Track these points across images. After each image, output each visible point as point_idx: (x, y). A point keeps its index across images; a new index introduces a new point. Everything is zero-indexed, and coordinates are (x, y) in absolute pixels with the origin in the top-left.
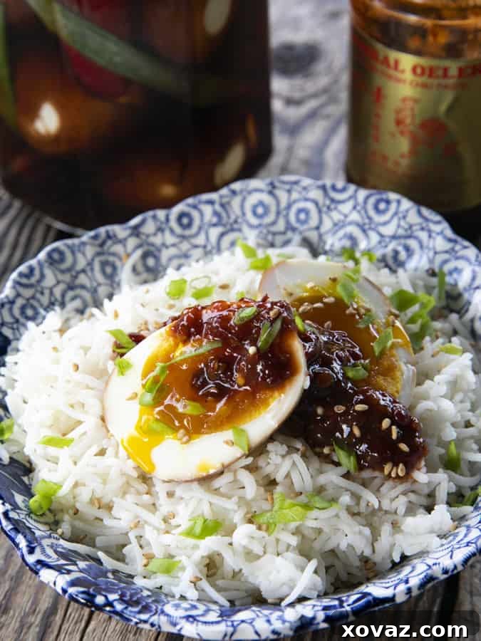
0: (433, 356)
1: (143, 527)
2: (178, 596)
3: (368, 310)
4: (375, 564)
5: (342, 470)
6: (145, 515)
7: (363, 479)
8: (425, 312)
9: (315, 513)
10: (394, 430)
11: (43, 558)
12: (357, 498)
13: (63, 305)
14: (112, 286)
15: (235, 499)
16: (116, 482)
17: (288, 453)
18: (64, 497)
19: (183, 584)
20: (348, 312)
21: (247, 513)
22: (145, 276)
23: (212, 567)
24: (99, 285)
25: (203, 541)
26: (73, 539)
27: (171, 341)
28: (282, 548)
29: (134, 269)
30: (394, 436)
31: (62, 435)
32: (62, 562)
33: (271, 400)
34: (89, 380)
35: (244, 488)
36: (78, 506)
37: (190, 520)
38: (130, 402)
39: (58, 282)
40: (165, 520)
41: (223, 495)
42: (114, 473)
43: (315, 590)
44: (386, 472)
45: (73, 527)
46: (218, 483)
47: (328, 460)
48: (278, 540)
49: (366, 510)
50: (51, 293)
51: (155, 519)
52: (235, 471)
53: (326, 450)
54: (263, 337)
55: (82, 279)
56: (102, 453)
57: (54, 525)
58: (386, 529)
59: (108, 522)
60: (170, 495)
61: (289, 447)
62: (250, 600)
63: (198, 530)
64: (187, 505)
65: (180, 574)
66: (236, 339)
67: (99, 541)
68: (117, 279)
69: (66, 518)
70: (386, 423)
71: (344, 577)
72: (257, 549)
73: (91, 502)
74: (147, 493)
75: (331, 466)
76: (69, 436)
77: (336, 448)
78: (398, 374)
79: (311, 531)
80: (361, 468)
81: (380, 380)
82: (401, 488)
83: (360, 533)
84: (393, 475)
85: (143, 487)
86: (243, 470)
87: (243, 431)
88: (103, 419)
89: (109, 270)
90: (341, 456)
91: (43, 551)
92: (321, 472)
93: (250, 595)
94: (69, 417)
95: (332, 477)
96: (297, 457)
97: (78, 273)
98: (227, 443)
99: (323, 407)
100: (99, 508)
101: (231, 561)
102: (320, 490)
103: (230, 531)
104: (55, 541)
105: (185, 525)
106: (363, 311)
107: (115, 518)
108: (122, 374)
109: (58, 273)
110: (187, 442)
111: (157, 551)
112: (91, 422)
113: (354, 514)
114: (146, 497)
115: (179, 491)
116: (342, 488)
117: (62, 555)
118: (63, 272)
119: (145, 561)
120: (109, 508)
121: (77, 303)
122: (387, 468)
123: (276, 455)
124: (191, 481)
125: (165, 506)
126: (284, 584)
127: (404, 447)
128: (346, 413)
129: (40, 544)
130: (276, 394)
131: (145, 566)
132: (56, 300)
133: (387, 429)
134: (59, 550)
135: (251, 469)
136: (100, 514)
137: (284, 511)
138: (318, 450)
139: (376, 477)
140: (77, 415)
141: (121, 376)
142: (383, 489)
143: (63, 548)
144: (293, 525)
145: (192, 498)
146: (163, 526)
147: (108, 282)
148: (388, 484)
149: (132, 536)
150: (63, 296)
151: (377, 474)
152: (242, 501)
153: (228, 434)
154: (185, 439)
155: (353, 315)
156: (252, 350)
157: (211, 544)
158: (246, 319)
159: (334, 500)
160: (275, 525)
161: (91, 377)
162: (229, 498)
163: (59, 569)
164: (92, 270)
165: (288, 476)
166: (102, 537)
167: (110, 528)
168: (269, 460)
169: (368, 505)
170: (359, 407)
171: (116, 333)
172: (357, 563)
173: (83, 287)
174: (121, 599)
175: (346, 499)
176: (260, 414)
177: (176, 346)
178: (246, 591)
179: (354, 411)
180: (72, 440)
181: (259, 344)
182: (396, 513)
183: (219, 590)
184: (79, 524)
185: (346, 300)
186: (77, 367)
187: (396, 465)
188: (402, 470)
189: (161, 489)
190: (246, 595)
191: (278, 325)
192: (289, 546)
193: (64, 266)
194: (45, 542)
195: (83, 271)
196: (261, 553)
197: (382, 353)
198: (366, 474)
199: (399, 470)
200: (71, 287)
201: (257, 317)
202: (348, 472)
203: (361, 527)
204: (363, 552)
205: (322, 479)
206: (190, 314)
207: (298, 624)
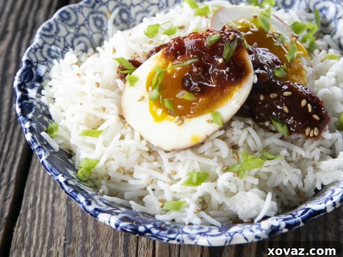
0: (322, 61)
1: (156, 183)
2: (187, 223)
3: (279, 35)
4: (304, 193)
5: (279, 135)
6: (157, 175)
7: (292, 140)
8: (311, 35)
9: (267, 163)
10: (309, 106)
11: (98, 207)
12: (290, 152)
13: (73, 47)
14: (101, 34)
15: (216, 159)
16: (134, 156)
17: (245, 127)
18: (100, 168)
19: (190, 214)
20: (268, 35)
21: (223, 167)
22: (122, 25)
23: (204, 204)
24: (94, 33)
25: (199, 187)
26: (110, 195)
27: (164, 61)
28: (248, 186)
29: (115, 22)
30: (310, 110)
31: (94, 128)
32: (110, 208)
33: (234, 92)
34: (108, 92)
35: (219, 151)
36: (110, 174)
37: (187, 175)
38: (140, 102)
39: (69, 33)
40: (169, 176)
41: (207, 157)
42: (133, 150)
43: (273, 211)
44: (307, 134)
45: (109, 188)
46: (202, 149)
47: (268, 129)
48: (245, 182)
49: (296, 158)
50: (65, 40)
51: (163, 177)
52: (212, 141)
53: (267, 124)
54: (226, 52)
55: (83, 30)
56: (122, 138)
57: (96, 187)
58: (310, 170)
59: (131, 182)
60: (171, 160)
61: (245, 123)
62: (231, 222)
63: (195, 180)
64: (184, 165)
65: (186, 209)
66: (209, 55)
67: (126, 195)
68: (104, 29)
69: (104, 182)
70: (304, 102)
71: (286, 203)
72: (233, 189)
73: (118, 171)
74: (155, 161)
75: (271, 134)
76: (99, 129)
77: (273, 121)
78: (304, 73)
79: (264, 174)
80: (290, 133)
81: (294, 77)
82: (316, 143)
83: (295, 173)
84: (311, 135)
85: (152, 157)
86: (218, 140)
87: (218, 113)
88: (122, 117)
89: (99, 23)
90: (278, 126)
91: (97, 203)
92: (265, 138)
93: (231, 219)
94: (95, 116)
95: (273, 140)
96: (250, 129)
97: (80, 26)
98: (208, 121)
99: (264, 95)
100: (124, 174)
101: (217, 198)
102: (267, 149)
103: (215, 179)
104: (101, 197)
105: (185, 178)
106: (276, 35)
107: (135, 179)
108: (133, 85)
109: (67, 26)
110: (182, 123)
111: (168, 197)
112: (112, 119)
113: (289, 162)
114: (155, 164)
115: (178, 156)
116: (280, 146)
117: (108, 205)
118: (71, 26)
119: (161, 204)
120: (131, 173)
121: (82, 46)
122: (307, 131)
123: (238, 129)
124: (185, 149)
125: (168, 168)
126: (253, 209)
127: (316, 117)
128: (278, 98)
129: (93, 199)
130: (237, 88)
131: (162, 207)
132: (68, 45)
133: (304, 106)
134: (105, 202)
135: (224, 138)
136: (126, 177)
137: (249, 162)
138: (260, 123)
139: (299, 138)
140: (101, 115)
141: (132, 87)
142: (305, 145)
143: (107, 201)
144: (255, 171)
145: (187, 160)
146: (169, 180)
147: (99, 31)
148: (308, 142)
149: (149, 189)
150: (72, 42)
151: (300, 136)
152: (221, 160)
153: (208, 116)
154: (180, 122)
155: (271, 38)
156: (220, 60)
157: (204, 188)
158: (213, 42)
159: (276, 154)
160: (244, 171)
161: (109, 90)
162: (212, 158)
163: (110, 212)
164: (89, 23)
165: (245, 142)
166: (129, 193)
167: (135, 186)
168: (234, 133)
169: (297, 156)
170: (286, 94)
171: (120, 60)
172: (294, 193)
173: (84, 35)
174: (155, 226)
175: (284, 152)
176: (227, 101)
177: (167, 64)
178: (228, 217)
179: (283, 96)
180: (101, 132)
181: (224, 56)
182: (313, 159)
183: (213, 217)
184: (113, 186)
185: (265, 29)
186: (98, 85)
187: (312, 128)
188: (316, 131)
189: (165, 157)
190: (228, 219)
191: (235, 44)
192: (253, 184)
193: (71, 22)
194: (96, 197)
195: (83, 25)
196: (235, 192)
197: (292, 60)
198: (294, 136)
199: (315, 132)
200: (76, 36)
201: (220, 40)
202: (283, 136)
203: (295, 169)
204: (297, 185)
205: (268, 142)
206: (176, 42)
207: (271, 230)
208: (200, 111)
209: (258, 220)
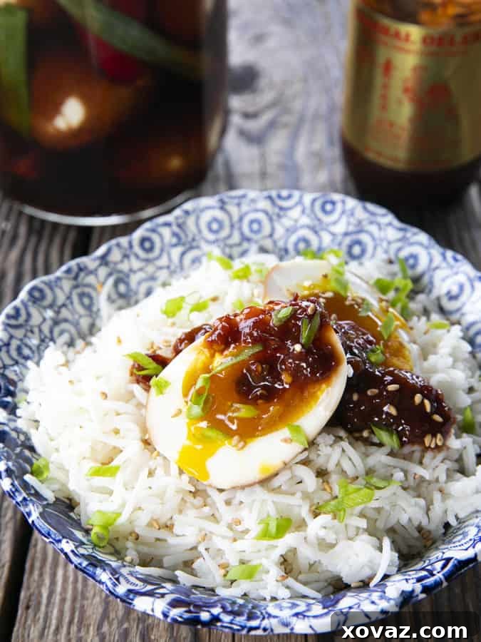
0: (425, 333)
1: (211, 539)
2: (268, 598)
3: (363, 300)
4: (429, 532)
5: (386, 450)
6: (209, 526)
7: (404, 455)
8: (403, 296)
9: (378, 493)
10: (427, 402)
11: (131, 587)
12: (406, 472)
13: (52, 339)
14: (91, 316)
15: (299, 495)
16: (173, 500)
17: (335, 442)
18: (122, 525)
19: (271, 584)
20: (347, 303)
21: (311, 507)
22: (121, 302)
23: (288, 565)
24: (81, 316)
25: (281, 540)
26: (144, 564)
27: (207, 353)
28: (352, 532)
29: (109, 299)
30: (428, 408)
31: (107, 463)
32: (149, 587)
33: (319, 393)
34: (121, 406)
35: (301, 482)
36: (137, 530)
37: (259, 523)
38: (176, 418)
39: (44, 320)
40: (230, 527)
41: (286, 493)
42: (171, 492)
43: (392, 565)
44: (427, 445)
45: (139, 553)
46: (276, 482)
47: (368, 442)
48: (346, 526)
49: (414, 482)
50: (40, 331)
51: (221, 529)
52: (290, 468)
53: (365, 434)
54: (305, 335)
55: (65, 313)
56: (151, 474)
57: (118, 554)
58: (437, 496)
59: (172, 540)
60: (228, 503)
61: (335, 436)
62: (331, 589)
63: (273, 529)
64: (251, 511)
65: (264, 576)
66: (277, 339)
67: (167, 561)
68: (95, 309)
69: (130, 544)
70: (418, 398)
71: (405, 551)
72: (331, 538)
73: (150, 525)
74: (205, 506)
75: (374, 449)
76: (114, 464)
77: (374, 428)
78: (407, 353)
79: (372, 511)
80: (402, 444)
81: (395, 361)
82: (441, 456)
83: (416, 504)
84: (433, 446)
85: (198, 501)
86: (299, 465)
87: (298, 426)
88: (147, 443)
89: (86, 301)
90: (384, 436)
91: (128, 581)
92: (366, 455)
93: (330, 584)
94: (105, 444)
95: (379, 458)
96: (345, 444)
97: (60, 307)
98: (286, 441)
99: (358, 393)
100: (159, 529)
101: (307, 554)
102: (369, 472)
103: (302, 525)
104: (132, 569)
105: (256, 529)
106: (360, 301)
107: (177, 536)
108: (161, 393)
109: (41, 310)
110: (242, 448)
111: (233, 560)
112: (132, 447)
113: (404, 489)
114: (206, 509)
115: (240, 496)
116: (389, 466)
117: (145, 581)
118: (45, 308)
119: (223, 572)
120: (169, 527)
121: (66, 337)
122: (427, 440)
123: (326, 446)
124: (250, 485)
125: (226, 514)
126: (363, 567)
127: (437, 418)
128: (379, 396)
129: (121, 575)
130: (324, 386)
131: (225, 575)
132: (46, 337)
133: (419, 404)
134: (139, 576)
135: (306, 462)
136: (163, 534)
137: (351, 496)
138: (357, 435)
139: (413, 452)
140: (114, 441)
141: (161, 396)
142: (425, 461)
143: (141, 574)
144: (358, 509)
145: (254, 501)
146: (231, 534)
147: (88, 313)
148: (428, 455)
149: (201, 549)
150: (51, 332)
151: (416, 448)
152: (306, 496)
153: (285, 432)
154: (242, 443)
155: (352, 306)
156: (298, 348)
157: (290, 540)
158: (283, 320)
159: (388, 478)
160: (345, 511)
161: (121, 403)
162: (293, 494)
163: (150, 594)
164: (72, 303)
165: (338, 464)
166: (170, 557)
167: (175, 546)
168: (319, 452)
169: (414, 478)
170: (392, 387)
171: (134, 356)
172: (416, 534)
173: (66, 320)
174: (225, 611)
175: (399, 475)
176: (311, 408)
177: (213, 356)
178: (326, 581)
179: (387, 391)
180: (118, 468)
181: (303, 341)
182: (437, 480)
183: (305, 584)
184: (145, 549)
185: (342, 293)
186: (105, 395)
187: (434, 436)
188: (440, 440)
189: (219, 499)
190: (326, 584)
191: (317, 320)
192: (358, 528)
193: (46, 303)
194: (125, 571)
195: (64, 305)
196: (334, 542)
197: (390, 337)
198: (407, 449)
199: (438, 440)
200: (56, 322)
201: (293, 316)
202: (392, 450)
203: (417, 499)
204: (421, 523)
205: (372, 461)
206: (223, 323)
207: (401, 599)
208: (271, 426)
209: (375, 583)
